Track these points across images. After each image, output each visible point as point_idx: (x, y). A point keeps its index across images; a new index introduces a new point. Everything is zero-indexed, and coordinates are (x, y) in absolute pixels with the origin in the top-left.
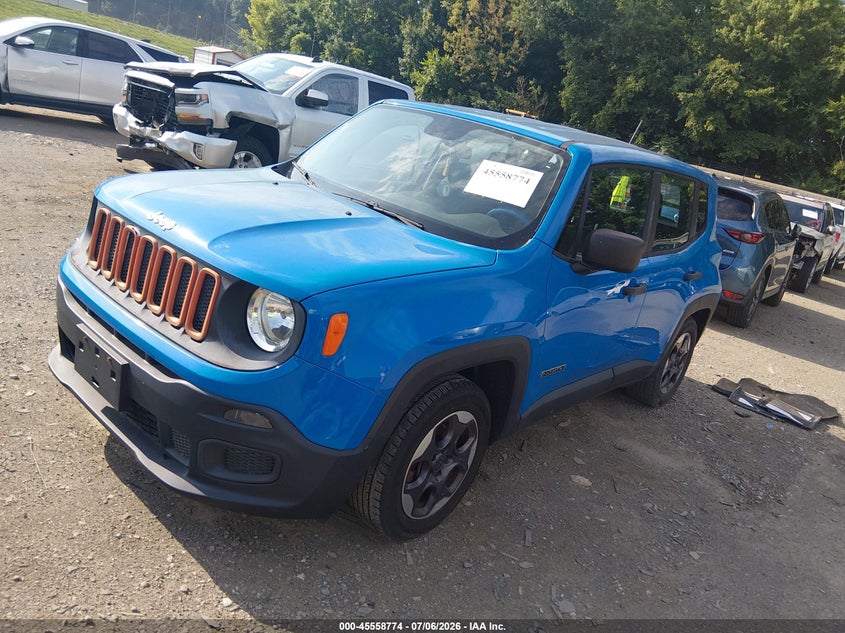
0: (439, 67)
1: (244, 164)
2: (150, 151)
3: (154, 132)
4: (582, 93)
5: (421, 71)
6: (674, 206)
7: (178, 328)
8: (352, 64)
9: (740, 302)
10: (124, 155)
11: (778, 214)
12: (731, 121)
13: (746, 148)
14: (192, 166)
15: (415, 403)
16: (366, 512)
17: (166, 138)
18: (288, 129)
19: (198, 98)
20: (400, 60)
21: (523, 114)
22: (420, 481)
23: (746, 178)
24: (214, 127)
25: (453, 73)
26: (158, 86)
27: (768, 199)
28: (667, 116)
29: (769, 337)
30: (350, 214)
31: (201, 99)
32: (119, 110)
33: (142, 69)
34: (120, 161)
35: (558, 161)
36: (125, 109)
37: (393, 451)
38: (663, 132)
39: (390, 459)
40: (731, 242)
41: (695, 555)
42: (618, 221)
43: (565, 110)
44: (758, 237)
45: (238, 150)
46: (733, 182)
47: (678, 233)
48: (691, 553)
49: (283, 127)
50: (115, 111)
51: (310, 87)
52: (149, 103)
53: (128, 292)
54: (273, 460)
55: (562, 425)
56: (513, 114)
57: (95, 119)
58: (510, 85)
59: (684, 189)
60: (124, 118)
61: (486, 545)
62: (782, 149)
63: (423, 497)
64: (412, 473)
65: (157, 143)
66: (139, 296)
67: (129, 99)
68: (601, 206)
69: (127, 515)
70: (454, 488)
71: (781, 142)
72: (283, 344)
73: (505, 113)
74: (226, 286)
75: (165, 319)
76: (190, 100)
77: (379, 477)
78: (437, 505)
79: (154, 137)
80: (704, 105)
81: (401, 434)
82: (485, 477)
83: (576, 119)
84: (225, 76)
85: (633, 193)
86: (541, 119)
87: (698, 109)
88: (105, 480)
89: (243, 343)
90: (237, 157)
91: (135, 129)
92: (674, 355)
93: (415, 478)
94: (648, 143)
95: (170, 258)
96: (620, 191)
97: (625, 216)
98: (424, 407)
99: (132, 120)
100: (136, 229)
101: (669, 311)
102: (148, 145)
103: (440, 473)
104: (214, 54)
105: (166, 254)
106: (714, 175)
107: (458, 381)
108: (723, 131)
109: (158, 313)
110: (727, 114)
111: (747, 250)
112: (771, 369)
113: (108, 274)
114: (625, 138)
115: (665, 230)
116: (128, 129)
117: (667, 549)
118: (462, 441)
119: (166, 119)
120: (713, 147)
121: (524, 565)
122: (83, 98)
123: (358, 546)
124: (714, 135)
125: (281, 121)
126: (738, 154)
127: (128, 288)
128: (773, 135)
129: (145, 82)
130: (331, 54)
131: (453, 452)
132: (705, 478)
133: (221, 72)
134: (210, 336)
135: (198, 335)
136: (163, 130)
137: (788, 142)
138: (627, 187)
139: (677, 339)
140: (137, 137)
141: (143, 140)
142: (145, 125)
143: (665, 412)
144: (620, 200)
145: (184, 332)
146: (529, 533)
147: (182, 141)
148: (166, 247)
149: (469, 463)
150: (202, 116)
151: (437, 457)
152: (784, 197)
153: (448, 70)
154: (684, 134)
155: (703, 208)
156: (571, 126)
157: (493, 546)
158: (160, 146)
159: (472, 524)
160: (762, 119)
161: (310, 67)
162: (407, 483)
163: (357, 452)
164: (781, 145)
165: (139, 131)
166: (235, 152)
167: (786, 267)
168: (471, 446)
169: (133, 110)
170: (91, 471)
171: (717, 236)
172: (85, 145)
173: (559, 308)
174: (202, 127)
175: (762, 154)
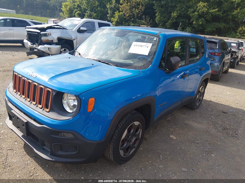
0: (119, 16)
1: (64, 52)
2: (36, 52)
3: (36, 46)
4: (162, 18)
5: (114, 18)
6: (194, 48)
7: (41, 108)
8: (94, 19)
9: (216, 74)
10: (29, 54)
11: (224, 46)
12: (206, 20)
13: (212, 28)
14: (49, 55)
15: (120, 122)
16: (109, 158)
17: (40, 47)
18: (76, 40)
19: (48, 34)
20: (108, 15)
21: (146, 26)
22: (125, 145)
23: (213, 36)
24: (54, 42)
25: (123, 17)
26: (36, 32)
27: (221, 42)
28: (187, 21)
29: (226, 83)
30: (93, 65)
31: (49, 35)
32: (25, 41)
33: (31, 28)
34: (28, 56)
35: (157, 39)
36: (27, 41)
37: (115, 138)
38: (187, 26)
39: (114, 140)
40: (212, 56)
41: (213, 155)
42: (177, 54)
43: (157, 23)
44: (220, 54)
45: (62, 48)
46: (209, 38)
47: (196, 56)
48: (212, 155)
49: (74, 40)
50: (24, 41)
51: (81, 27)
52: (34, 38)
53: (25, 98)
54: (76, 147)
55: (167, 119)
56: (143, 27)
57: (20, 45)
58: (141, 18)
59: (196, 42)
60: (27, 43)
61: (148, 162)
62: (222, 26)
63: (127, 150)
64: (122, 143)
65: (38, 49)
66: (29, 100)
67: (28, 37)
68: (172, 51)
69: (34, 168)
70: (136, 145)
71: (222, 24)
72: (75, 110)
73: (140, 26)
74: (54, 94)
75: (37, 106)
76: (45, 35)
77: (111, 146)
78: (131, 151)
79: (36, 48)
80: (198, 16)
81: (117, 132)
82: (146, 139)
83: (161, 26)
84: (55, 27)
85: (181, 45)
86: (151, 27)
87: (196, 18)
88: (26, 157)
89: (62, 111)
90: (62, 50)
91: (31, 46)
92: (199, 94)
93: (123, 144)
94: (183, 30)
95: (36, 87)
96: (177, 45)
97: (179, 53)
98: (123, 123)
99: (29, 43)
100: (26, 79)
101: (197, 80)
102: (35, 50)
103: (131, 141)
104: (54, 21)
105: (35, 85)
106: (204, 37)
107: (133, 112)
108: (204, 23)
109: (35, 104)
110: (205, 18)
111: (217, 58)
112: (228, 93)
113: (19, 93)
114: (176, 29)
115: (192, 55)
116: (29, 46)
117: (205, 155)
118: (137, 131)
119: (39, 42)
120: (202, 29)
121: (161, 166)
122: (15, 39)
123: (108, 168)
124: (202, 25)
125: (73, 38)
126: (210, 30)
127: (25, 97)
128: (219, 23)
129: (32, 32)
130: (87, 16)
131: (134, 134)
132: (213, 130)
133: (54, 26)
134: (51, 110)
135: (48, 110)
136: (39, 45)
137: (224, 24)
138: (179, 44)
139: (200, 88)
140: (32, 48)
141: (34, 49)
142: (34, 44)
143: (198, 111)
144: (177, 48)
145: (43, 110)
146: (161, 156)
147: (45, 48)
148: (35, 83)
149: (140, 137)
150: (49, 40)
151: (129, 137)
152: (226, 41)
153: (122, 16)
154: (193, 26)
155: (203, 47)
156: (160, 28)
157: (150, 162)
158: (38, 50)
159: (143, 155)
160: (215, 19)
161: (80, 21)
162: (121, 146)
163: (103, 141)
164: (222, 25)
165: (32, 46)
166: (61, 49)
167: (229, 61)
168: (140, 131)
169: (29, 40)
170: (22, 154)
171: (208, 55)
172: (17, 53)
173: (162, 85)
174: (50, 43)
175: (217, 29)
